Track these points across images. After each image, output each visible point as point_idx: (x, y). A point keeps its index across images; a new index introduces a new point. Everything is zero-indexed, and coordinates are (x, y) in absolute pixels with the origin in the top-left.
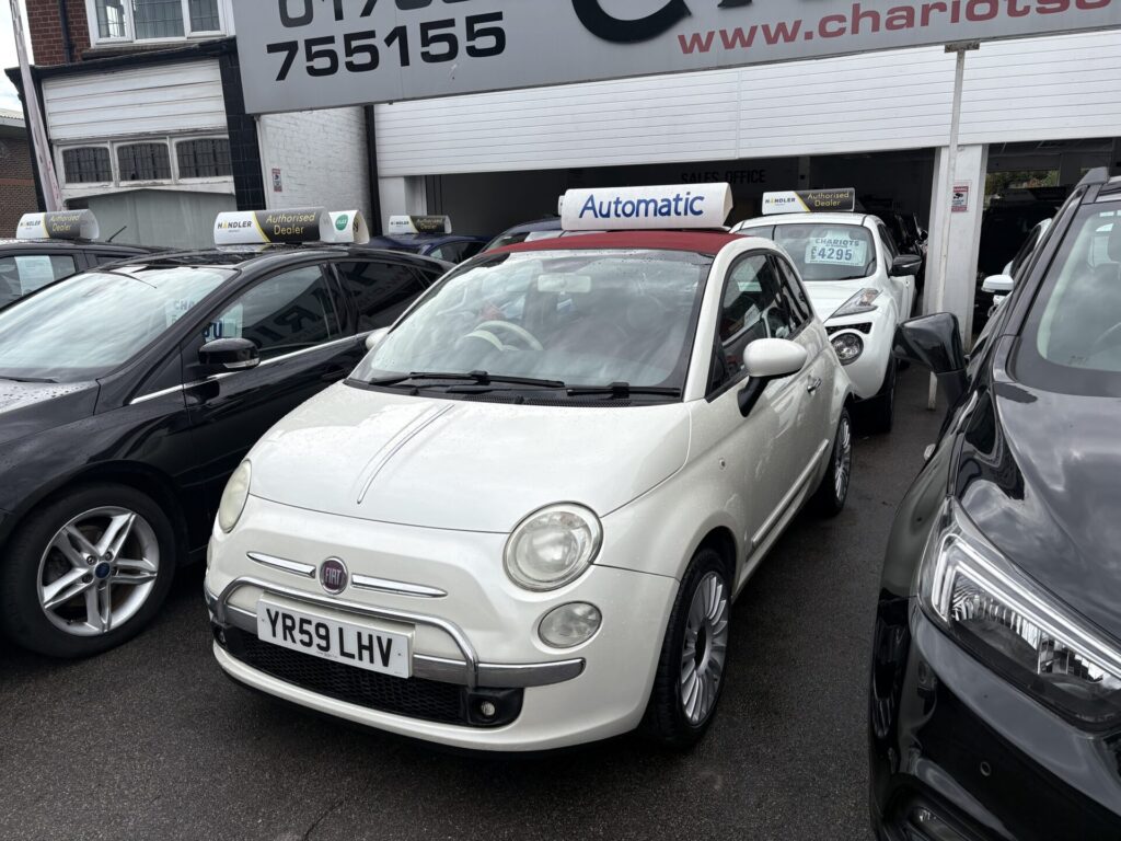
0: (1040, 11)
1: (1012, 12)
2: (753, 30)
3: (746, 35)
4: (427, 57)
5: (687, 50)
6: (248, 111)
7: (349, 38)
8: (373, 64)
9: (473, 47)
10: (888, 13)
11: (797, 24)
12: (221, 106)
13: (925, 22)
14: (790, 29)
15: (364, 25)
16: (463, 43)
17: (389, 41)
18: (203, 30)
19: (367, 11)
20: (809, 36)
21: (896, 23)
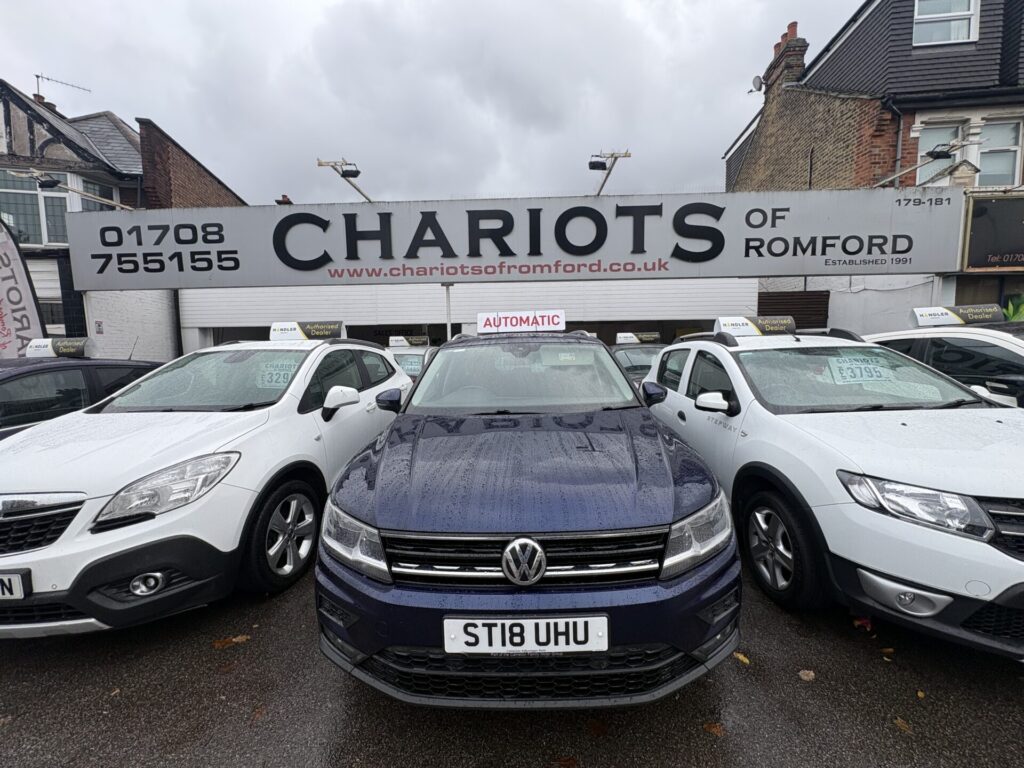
0: (473, 274)
2: (362, 270)
3: (359, 271)
4: (194, 268)
6: (76, 289)
7: (145, 255)
8: (162, 269)
9: (221, 265)
10: (417, 269)
11: (380, 270)
12: (58, 285)
13: (431, 274)
14: (377, 271)
15: (156, 249)
16: (215, 263)
17: (171, 258)
18: (57, 242)
19: (158, 242)
20: (385, 275)
21: (420, 273)
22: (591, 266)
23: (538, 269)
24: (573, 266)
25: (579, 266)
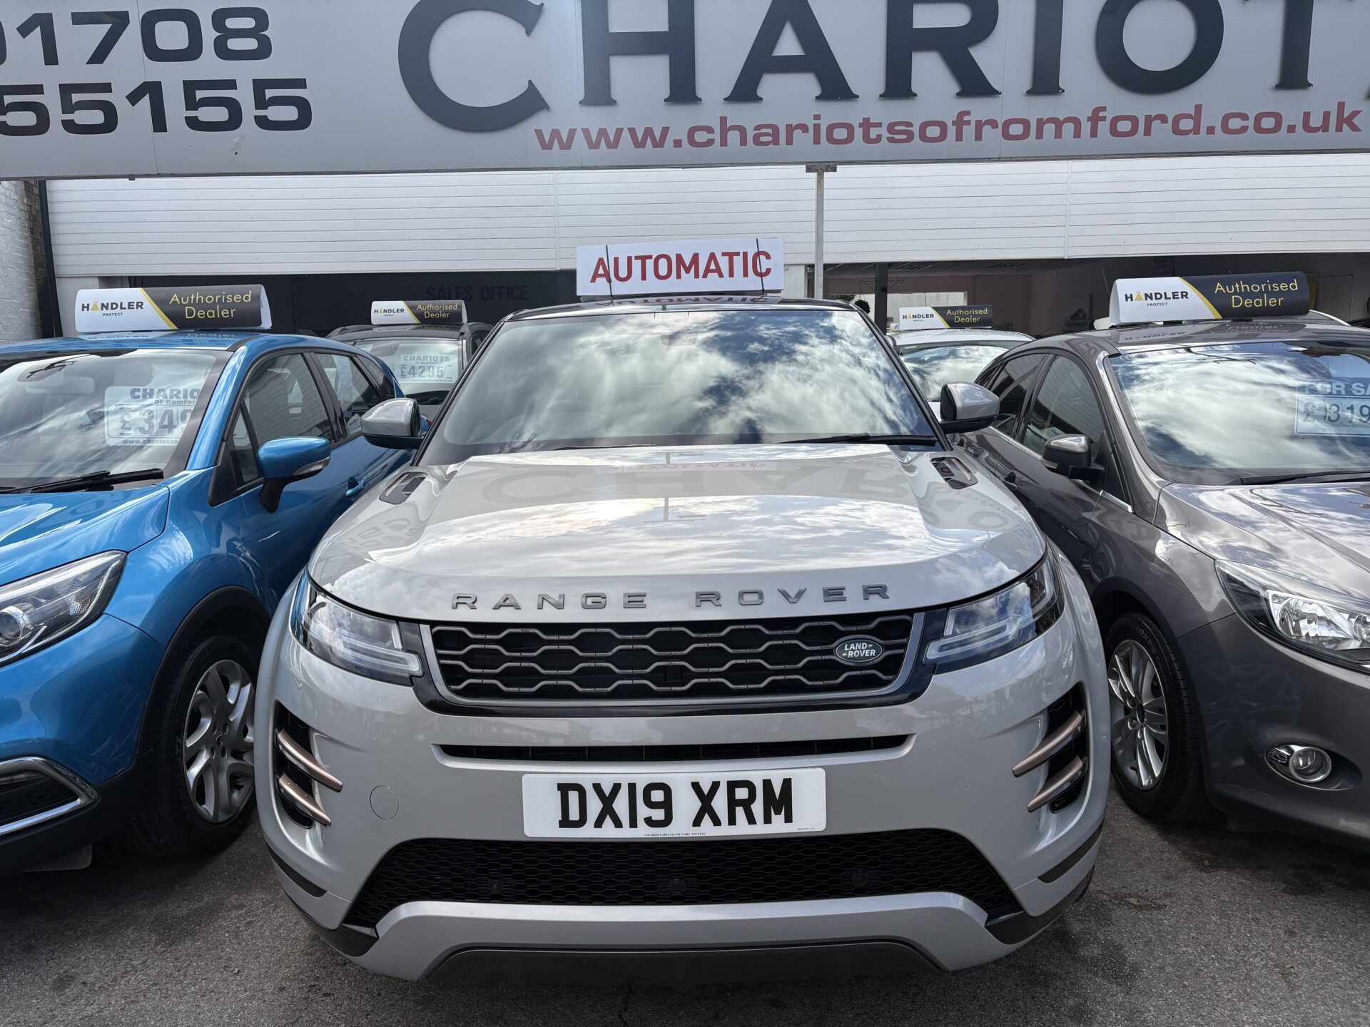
0: (891, 140)
1: (867, 139)
2: (619, 132)
3: (611, 138)
4: (194, 123)
5: (546, 146)
7: (66, 90)
8: (110, 124)
9: (266, 116)
10: (755, 129)
11: (665, 131)
13: (789, 141)
14: (658, 138)
16: (249, 110)
17: (134, 98)
20: (678, 143)
21: (763, 139)
22: (1177, 119)
23: (1049, 129)
24: (1134, 120)
25: (1149, 120)
